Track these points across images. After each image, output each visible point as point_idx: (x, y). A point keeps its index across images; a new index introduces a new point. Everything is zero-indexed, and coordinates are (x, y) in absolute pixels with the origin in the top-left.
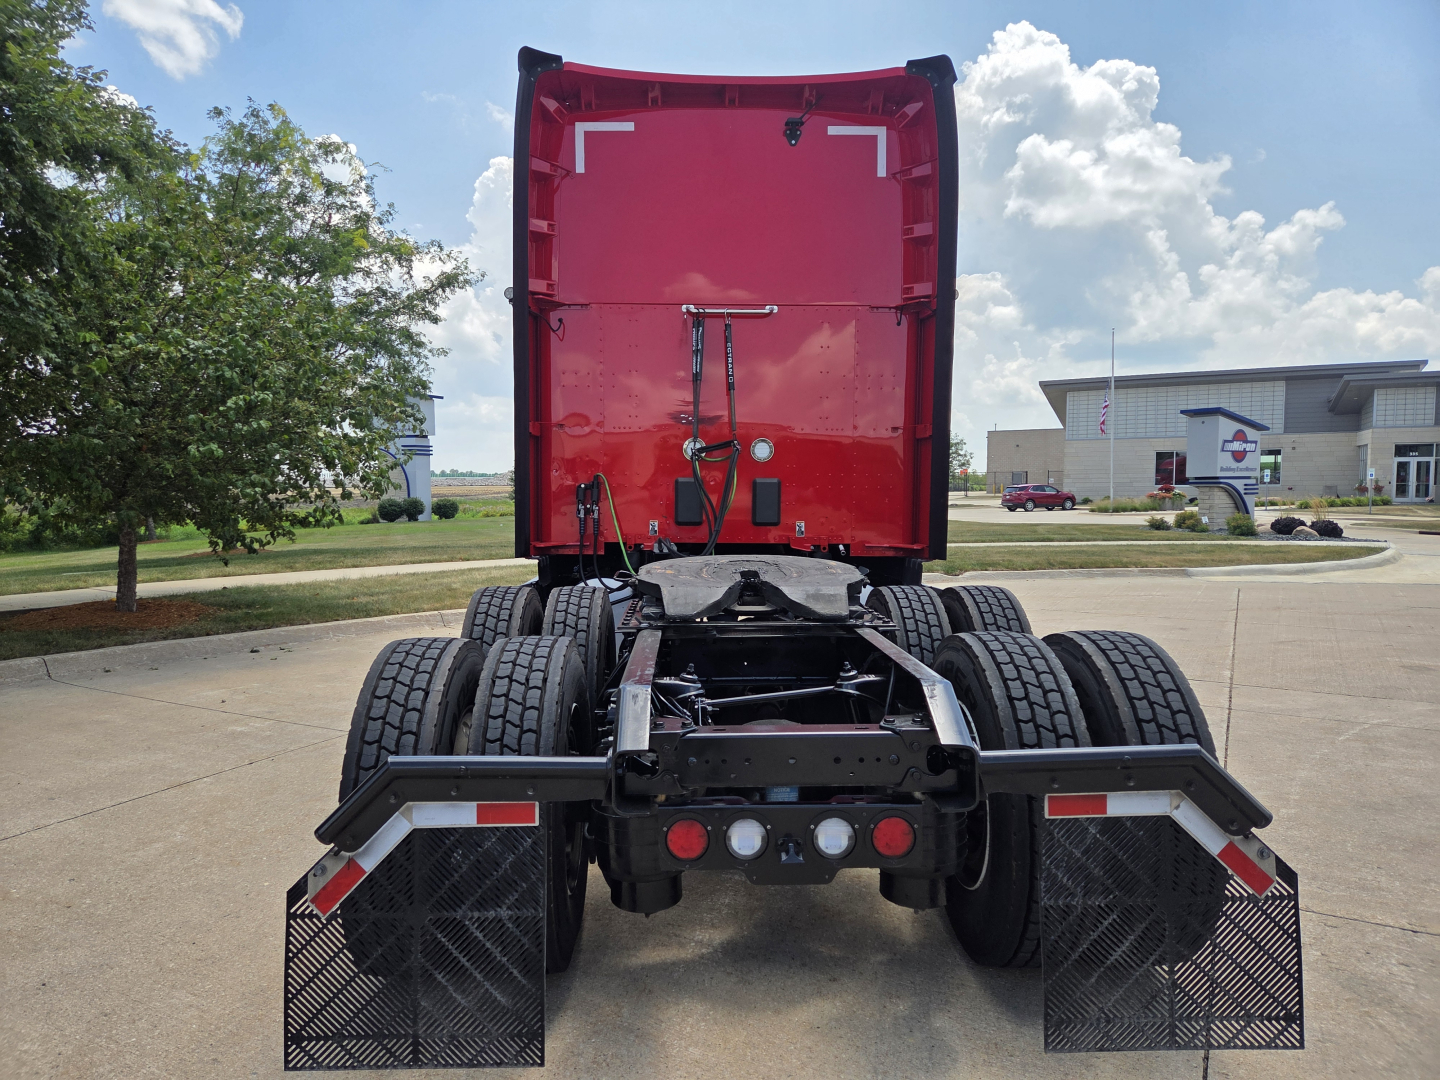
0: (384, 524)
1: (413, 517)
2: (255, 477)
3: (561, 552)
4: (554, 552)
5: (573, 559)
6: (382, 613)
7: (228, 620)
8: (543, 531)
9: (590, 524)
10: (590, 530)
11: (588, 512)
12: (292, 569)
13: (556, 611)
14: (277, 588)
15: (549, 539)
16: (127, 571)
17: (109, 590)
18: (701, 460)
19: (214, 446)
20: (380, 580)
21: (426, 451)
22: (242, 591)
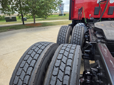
0: (60, 16)
1: (62, 15)
2: (43, 10)
3: (75, 19)
4: (74, 19)
5: (77, 20)
6: (56, 25)
7: (43, 25)
8: (73, 16)
9: (80, 15)
10: (80, 16)
11: (80, 13)
12: (50, 20)
13: (75, 31)
14: (48, 22)
15: (74, 17)
16: (34, 21)
17: (33, 22)
18: (100, 3)
19: (39, 7)
20: (57, 22)
21: (63, 9)
22: (45, 22)
